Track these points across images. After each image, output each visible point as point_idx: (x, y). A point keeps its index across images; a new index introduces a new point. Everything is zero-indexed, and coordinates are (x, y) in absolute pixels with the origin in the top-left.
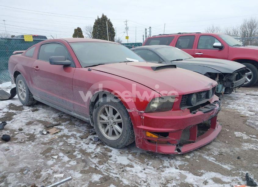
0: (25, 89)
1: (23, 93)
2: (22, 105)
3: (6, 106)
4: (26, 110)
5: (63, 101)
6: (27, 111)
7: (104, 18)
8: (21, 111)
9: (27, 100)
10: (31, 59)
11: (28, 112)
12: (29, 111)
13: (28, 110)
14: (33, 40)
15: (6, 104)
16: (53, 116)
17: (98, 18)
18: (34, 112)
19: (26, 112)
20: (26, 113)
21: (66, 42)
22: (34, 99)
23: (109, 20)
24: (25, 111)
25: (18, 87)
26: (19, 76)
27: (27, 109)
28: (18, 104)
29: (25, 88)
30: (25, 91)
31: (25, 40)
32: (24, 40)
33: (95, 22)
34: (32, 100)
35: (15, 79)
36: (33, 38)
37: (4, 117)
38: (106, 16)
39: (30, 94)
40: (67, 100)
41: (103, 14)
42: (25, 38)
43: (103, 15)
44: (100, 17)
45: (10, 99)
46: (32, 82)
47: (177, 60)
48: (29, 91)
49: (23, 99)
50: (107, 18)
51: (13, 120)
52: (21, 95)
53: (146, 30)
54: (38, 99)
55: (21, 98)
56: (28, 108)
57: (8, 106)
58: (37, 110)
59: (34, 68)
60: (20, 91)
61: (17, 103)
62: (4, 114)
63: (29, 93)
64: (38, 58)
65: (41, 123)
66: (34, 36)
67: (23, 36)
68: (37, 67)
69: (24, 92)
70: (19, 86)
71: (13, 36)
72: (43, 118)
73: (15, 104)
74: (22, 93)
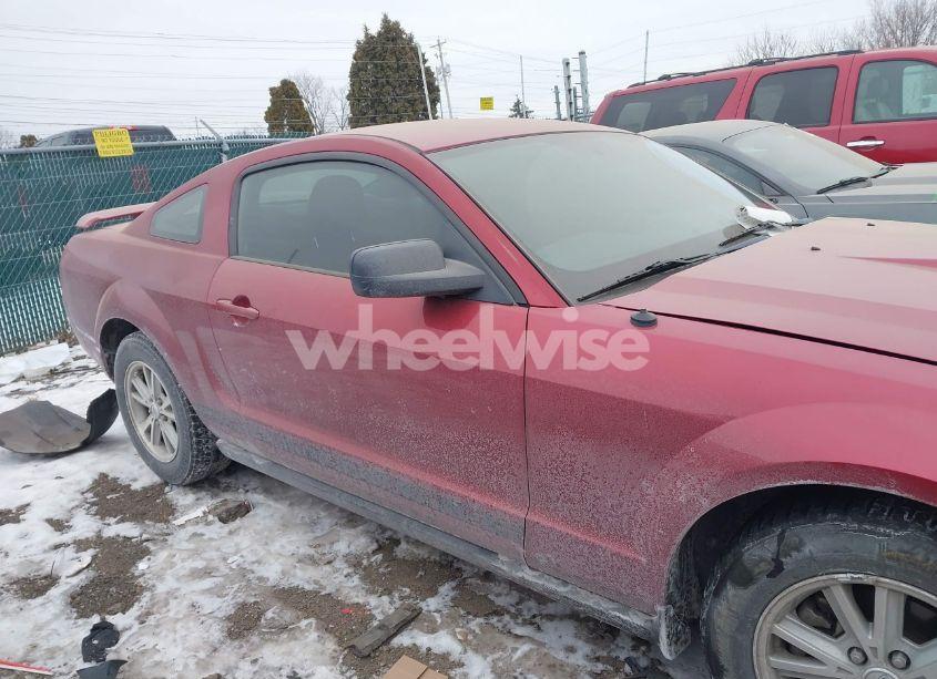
0: (169, 408)
1: (157, 426)
2: (157, 479)
3: (81, 497)
4: (186, 518)
5: (439, 499)
6: (196, 521)
7: (391, 32)
8: (167, 521)
9: (184, 461)
10: (189, 252)
11: (200, 529)
12: (203, 520)
13: (199, 513)
14: (135, 149)
15: (79, 483)
16: (342, 547)
17: (367, 35)
18: (233, 525)
19: (191, 529)
20: (195, 535)
21: (401, 146)
22: (218, 452)
23: (411, 39)
24: (181, 521)
25: (131, 396)
26: (128, 341)
27: (192, 507)
28: (136, 474)
29: (167, 401)
30: (172, 416)
31: (102, 155)
32: (95, 151)
33: (354, 50)
34: (212, 458)
35: (106, 355)
36: (133, 140)
37: (93, 583)
38: (397, 24)
39: (198, 432)
40: (473, 496)
41: (385, 16)
42: (98, 145)
43: (386, 21)
44: (375, 29)
45: (86, 445)
46: (213, 381)
47: (843, 185)
48: (195, 419)
49: (164, 456)
50: (402, 32)
51: (145, 598)
52: (148, 431)
53: (568, 64)
54: (251, 460)
55: (150, 446)
56: (190, 498)
57: (90, 495)
58: (243, 510)
59: (219, 308)
60: (141, 413)
61: (131, 470)
62: (87, 557)
63: (196, 427)
64: (233, 251)
65: (307, 611)
66: (135, 132)
67: (85, 136)
68: (243, 301)
69: (166, 419)
70: (134, 389)
71: (29, 140)
72: (299, 573)
73: (124, 479)
74: (150, 421)
